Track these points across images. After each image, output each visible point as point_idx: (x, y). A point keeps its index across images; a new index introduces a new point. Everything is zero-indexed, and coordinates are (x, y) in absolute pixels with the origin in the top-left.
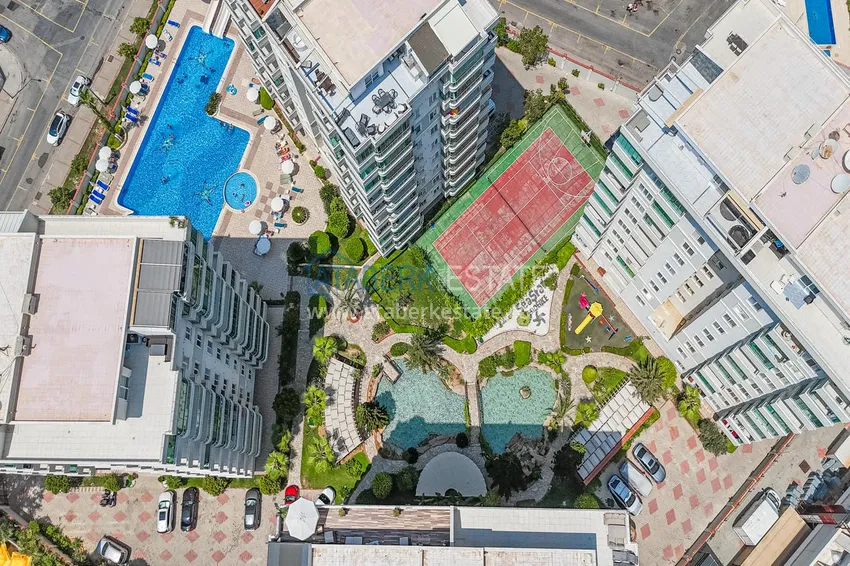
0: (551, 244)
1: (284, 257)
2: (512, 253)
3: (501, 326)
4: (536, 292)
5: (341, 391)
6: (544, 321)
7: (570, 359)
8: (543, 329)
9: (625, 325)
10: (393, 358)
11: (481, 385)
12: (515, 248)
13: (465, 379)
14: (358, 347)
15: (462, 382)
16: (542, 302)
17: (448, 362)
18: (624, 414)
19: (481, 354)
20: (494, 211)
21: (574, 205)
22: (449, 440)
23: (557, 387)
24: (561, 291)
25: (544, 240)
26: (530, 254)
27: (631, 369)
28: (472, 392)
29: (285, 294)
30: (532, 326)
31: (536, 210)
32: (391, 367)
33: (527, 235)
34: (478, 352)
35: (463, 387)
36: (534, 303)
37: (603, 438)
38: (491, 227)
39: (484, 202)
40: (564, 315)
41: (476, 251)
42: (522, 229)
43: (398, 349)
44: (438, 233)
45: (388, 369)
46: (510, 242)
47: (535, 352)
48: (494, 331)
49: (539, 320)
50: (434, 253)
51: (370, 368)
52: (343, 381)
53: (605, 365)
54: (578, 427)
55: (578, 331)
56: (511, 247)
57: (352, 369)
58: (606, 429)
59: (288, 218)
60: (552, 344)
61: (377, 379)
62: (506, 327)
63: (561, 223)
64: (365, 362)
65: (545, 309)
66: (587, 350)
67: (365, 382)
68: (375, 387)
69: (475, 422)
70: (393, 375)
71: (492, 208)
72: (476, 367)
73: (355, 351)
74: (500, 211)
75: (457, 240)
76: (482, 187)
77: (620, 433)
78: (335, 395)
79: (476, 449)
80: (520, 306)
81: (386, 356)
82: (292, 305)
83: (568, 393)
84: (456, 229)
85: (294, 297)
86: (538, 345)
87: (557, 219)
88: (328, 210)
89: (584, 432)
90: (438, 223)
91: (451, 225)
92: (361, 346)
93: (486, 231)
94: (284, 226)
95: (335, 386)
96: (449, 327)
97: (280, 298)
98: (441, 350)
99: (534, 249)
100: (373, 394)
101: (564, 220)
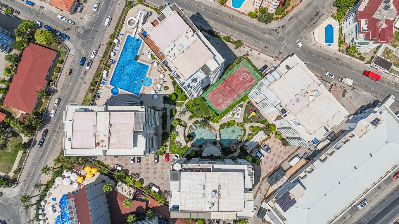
0: (242, 96)
1: (162, 99)
2: (230, 98)
3: (226, 116)
4: (237, 108)
5: (180, 132)
6: (239, 115)
7: (246, 124)
8: (239, 117)
9: (262, 116)
10: (195, 124)
11: (220, 130)
12: (231, 97)
13: (216, 129)
14: (184, 121)
15: (215, 130)
16: (239, 110)
17: (211, 125)
18: (260, 138)
19: (220, 123)
20: (225, 87)
21: (249, 86)
22: (211, 143)
23: (242, 131)
24: (244, 108)
25: (240, 95)
26: (235, 98)
27: (264, 127)
28: (218, 132)
29: (162, 108)
30: (235, 116)
31: (238, 87)
32: (194, 126)
33: (234, 94)
34: (219, 123)
35: (215, 131)
36: (236, 111)
37: (254, 143)
38: (224, 91)
39: (222, 85)
40: (245, 113)
41: (219, 98)
42: (233, 92)
43: (197, 122)
44: (208, 93)
45: (193, 127)
46: (229, 95)
47: (236, 123)
48: (225, 117)
49: (238, 115)
50: (207, 98)
51: (188, 126)
52: (181, 130)
53: (256, 126)
54: (247, 141)
55: (249, 118)
56: (230, 97)
57: (183, 127)
58: (255, 141)
59: (162, 89)
60: (241, 121)
61: (190, 129)
62: (227, 117)
63: (245, 91)
64: (187, 125)
65: (239, 112)
66: (251, 122)
67: (187, 130)
68: (190, 131)
69: (218, 139)
70: (195, 128)
71: (224, 86)
72: (219, 126)
73: (184, 122)
74: (227, 87)
75: (213, 95)
76: (222, 81)
77: (259, 142)
78: (179, 134)
79: (219, 145)
80: (232, 111)
81: (193, 124)
82: (164, 111)
83: (245, 132)
84: (213, 92)
85: (165, 109)
86: (237, 121)
87: (244, 89)
88: (175, 87)
89: (248, 142)
90: (208, 90)
91: (212, 91)
92: (185, 121)
93: (222, 92)
94: (161, 91)
95: (179, 131)
96: (211, 116)
97: (161, 109)
98: (209, 122)
99: (237, 97)
100: (189, 133)
101: (246, 90)
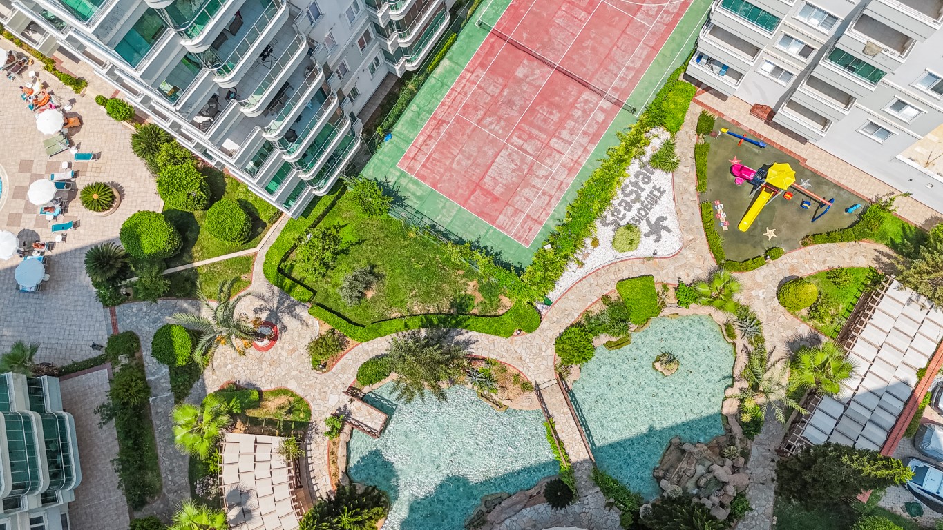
2: (566, 134)
3: (580, 264)
4: (636, 184)
5: (263, 489)
6: (668, 230)
8: (670, 243)
10: (366, 389)
11: (569, 380)
12: (570, 124)
13: (532, 378)
14: (285, 392)
15: (526, 386)
16: (654, 199)
17: (488, 362)
19: (554, 323)
22: (530, 501)
24: (687, 169)
26: (603, 125)
28: (555, 401)
30: (646, 245)
32: (365, 407)
33: (587, 95)
34: (545, 324)
35: (533, 395)
36: (637, 205)
40: (705, 206)
43: (373, 370)
45: (361, 412)
46: (556, 117)
48: (570, 275)
49: (657, 229)
51: (321, 415)
52: (262, 471)
56: (561, 125)
57: (277, 441)
61: (343, 437)
62: (590, 265)
64: (309, 413)
65: (664, 207)
67: (318, 449)
68: (341, 452)
69: (578, 452)
70: (375, 419)
72: (551, 351)
79: (591, 501)
80: (610, 218)
92: (292, 386)
100: (342, 465)
